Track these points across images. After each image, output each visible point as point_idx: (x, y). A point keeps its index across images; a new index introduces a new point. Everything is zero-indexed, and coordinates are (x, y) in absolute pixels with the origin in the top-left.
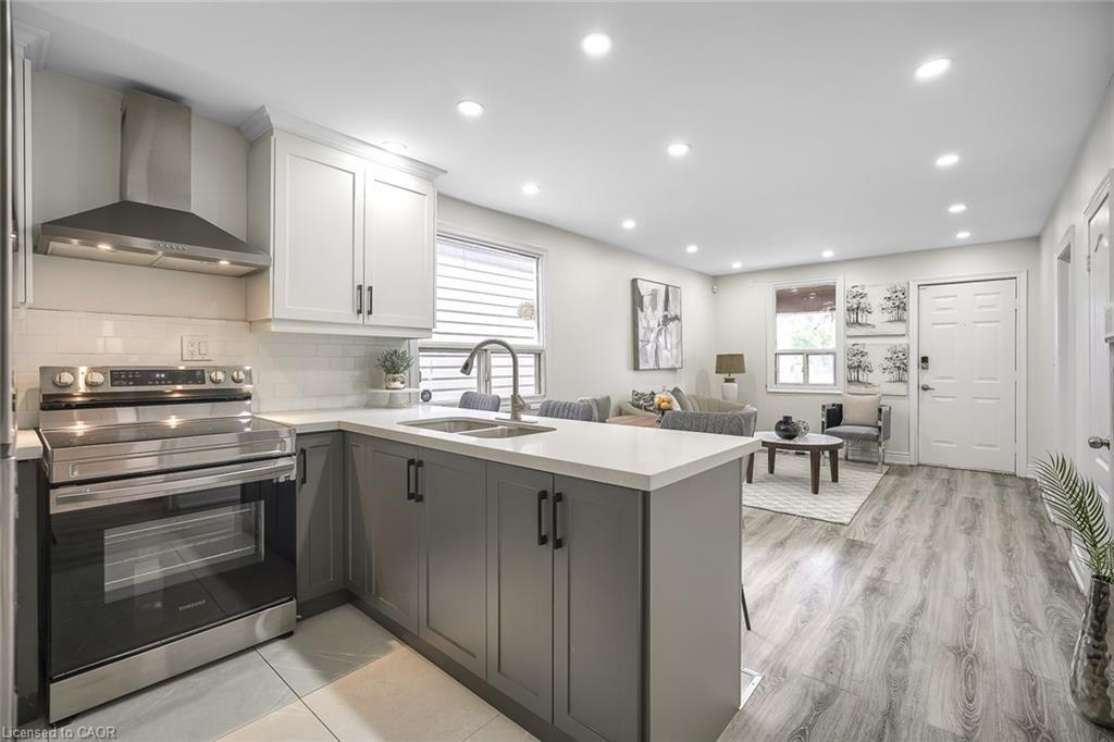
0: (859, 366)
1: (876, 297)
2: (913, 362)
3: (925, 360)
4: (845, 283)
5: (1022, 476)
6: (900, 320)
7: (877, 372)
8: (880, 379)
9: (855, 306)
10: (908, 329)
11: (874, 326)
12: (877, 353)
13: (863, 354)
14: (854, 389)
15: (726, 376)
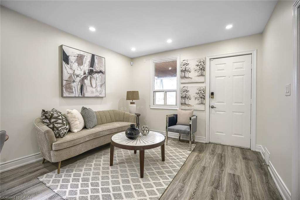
0: (185, 97)
1: (192, 65)
2: (207, 95)
3: (212, 94)
4: (180, 58)
5: (254, 150)
6: (202, 75)
7: (193, 99)
8: (193, 103)
9: (184, 69)
10: (205, 79)
11: (191, 78)
12: (193, 91)
13: (187, 91)
14: (184, 107)
15: (131, 101)
